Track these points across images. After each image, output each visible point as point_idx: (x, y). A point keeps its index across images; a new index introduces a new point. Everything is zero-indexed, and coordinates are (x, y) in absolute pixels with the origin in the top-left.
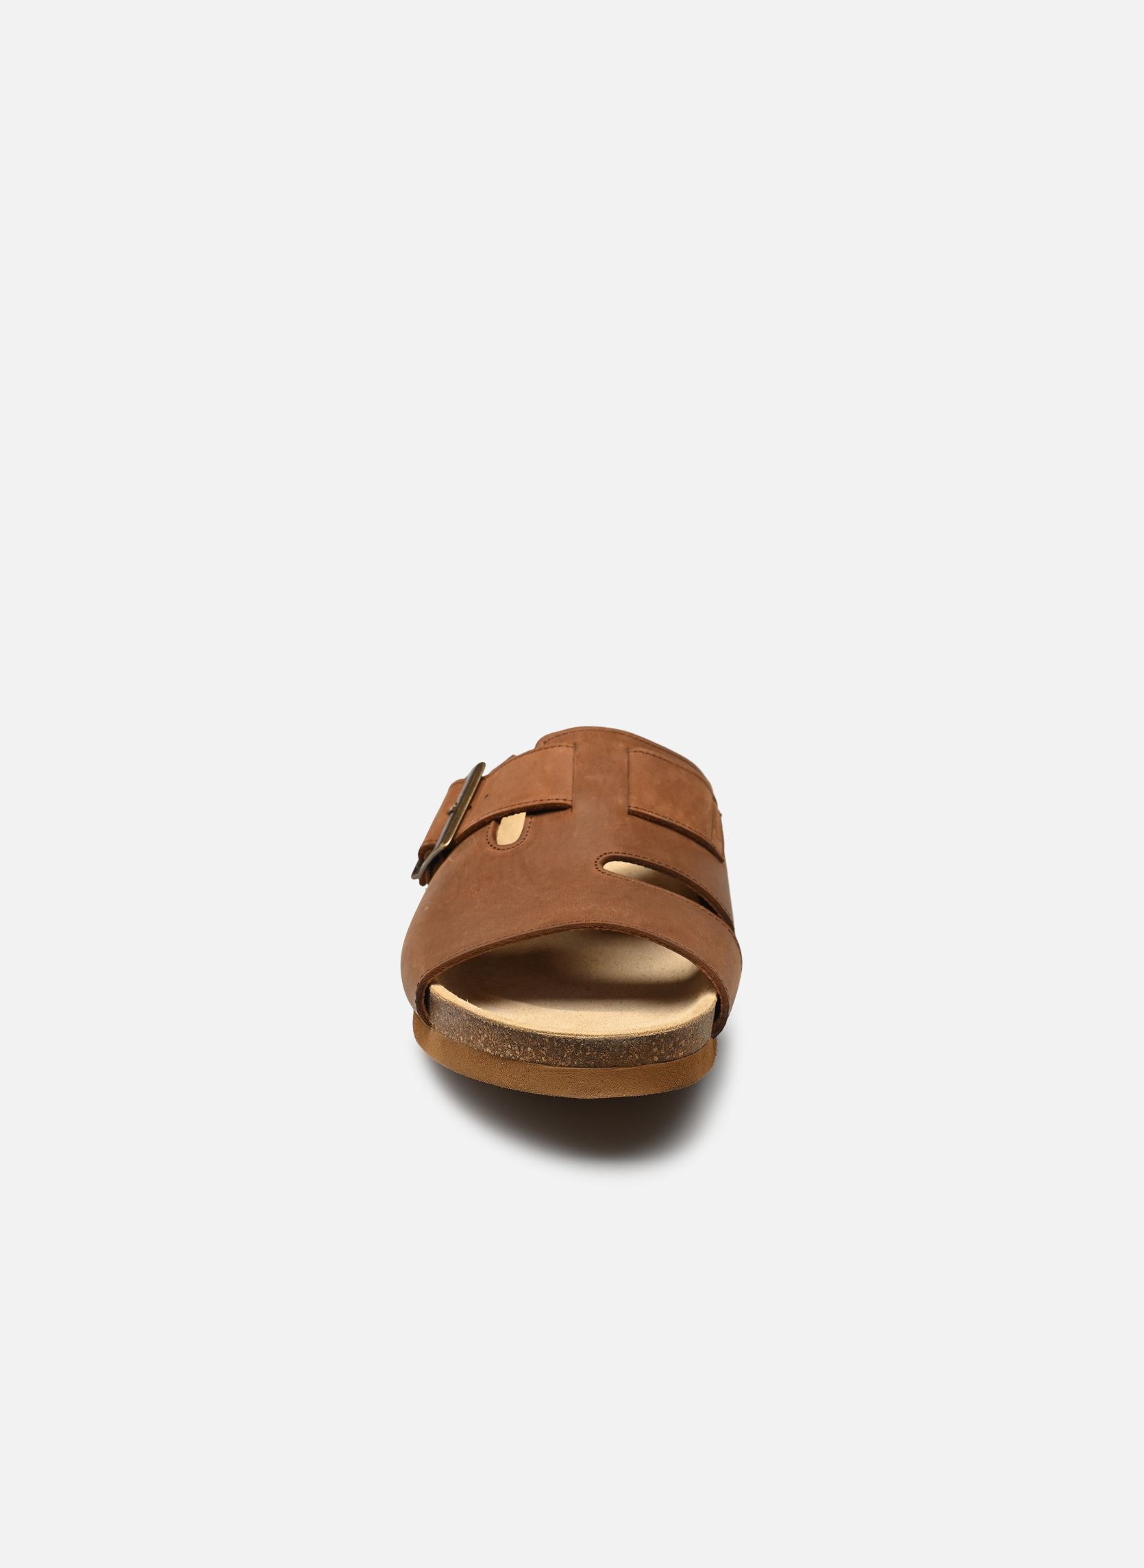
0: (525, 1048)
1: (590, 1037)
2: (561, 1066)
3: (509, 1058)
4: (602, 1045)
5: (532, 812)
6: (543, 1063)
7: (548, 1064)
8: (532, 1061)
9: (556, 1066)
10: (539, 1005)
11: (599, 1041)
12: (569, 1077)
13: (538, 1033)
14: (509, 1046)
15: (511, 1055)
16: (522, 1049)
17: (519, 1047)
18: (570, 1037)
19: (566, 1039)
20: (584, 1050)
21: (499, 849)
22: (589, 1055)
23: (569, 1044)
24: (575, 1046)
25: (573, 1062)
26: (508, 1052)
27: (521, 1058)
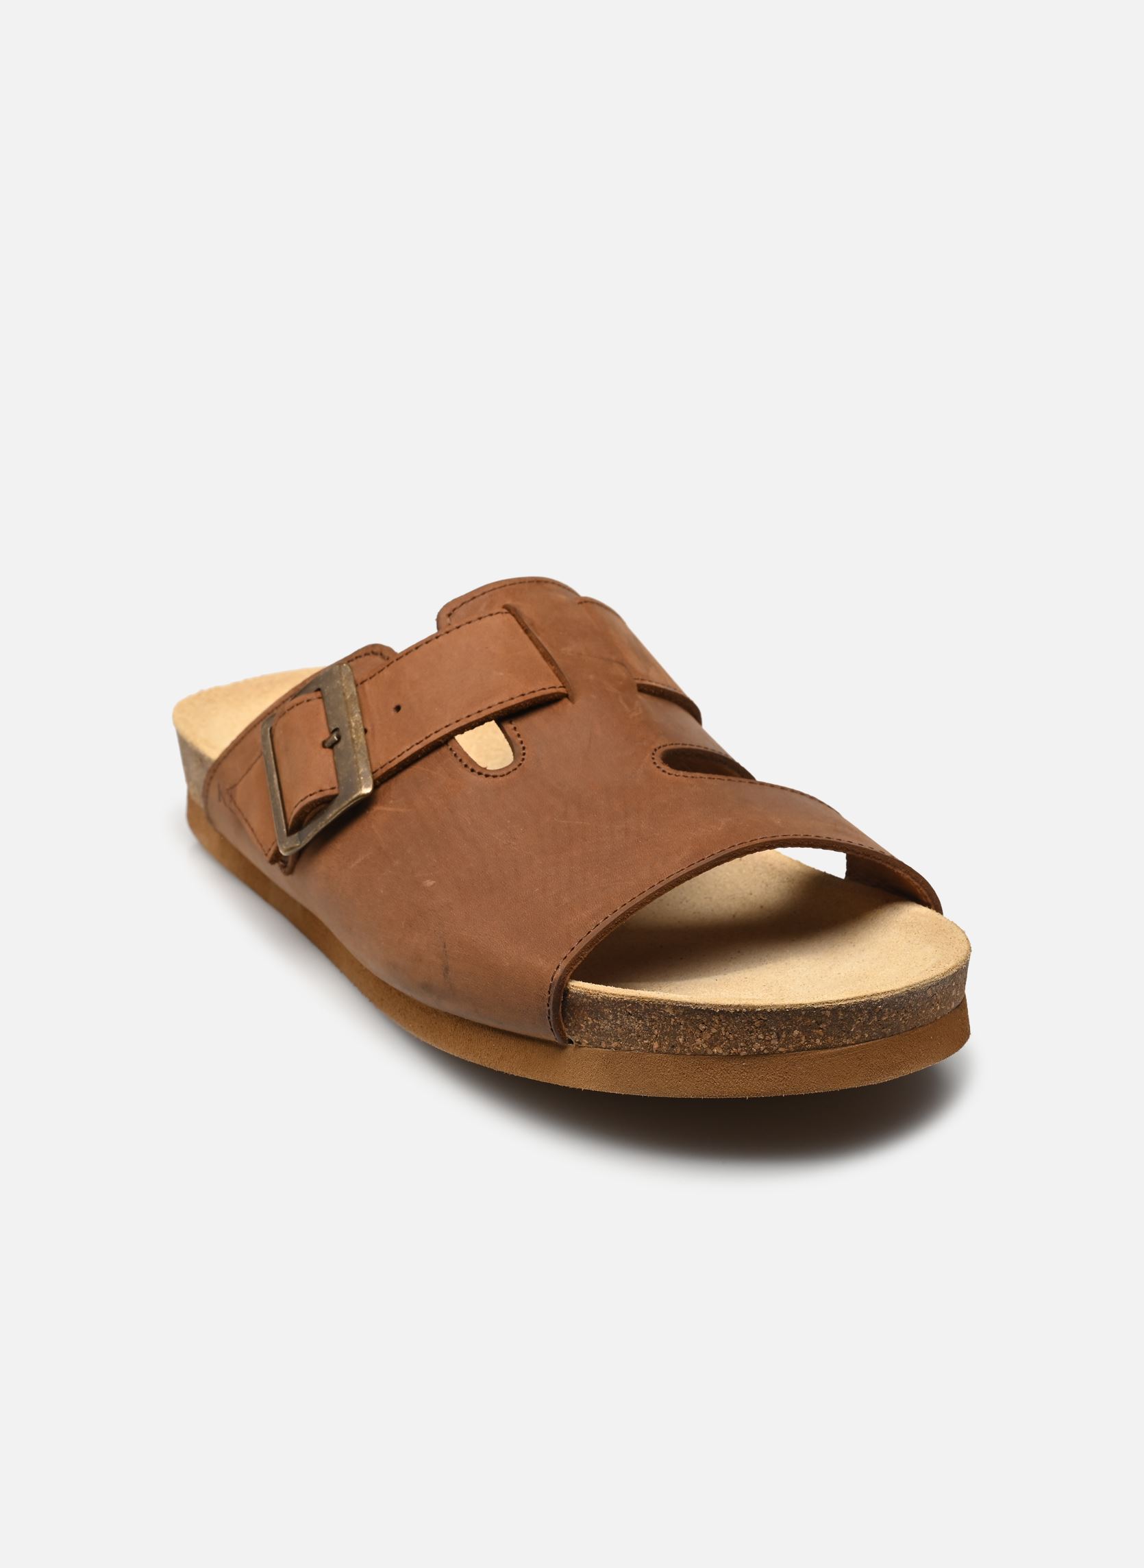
0: (789, 1032)
1: (890, 994)
2: (845, 1045)
3: (759, 1054)
4: (903, 1002)
5: (504, 718)
6: (818, 1048)
7: (824, 1048)
8: (800, 1049)
9: (836, 1047)
10: (696, 977)
11: (899, 997)
12: (858, 1058)
13: (816, 1007)
14: (761, 1037)
15: (762, 1048)
16: (784, 1036)
17: (777, 1034)
18: (863, 1000)
19: (857, 1005)
20: (881, 1013)
21: (494, 777)
22: (886, 1020)
23: (860, 1010)
24: (869, 1012)
25: (863, 1035)
26: (757, 1045)
27: (780, 1049)
